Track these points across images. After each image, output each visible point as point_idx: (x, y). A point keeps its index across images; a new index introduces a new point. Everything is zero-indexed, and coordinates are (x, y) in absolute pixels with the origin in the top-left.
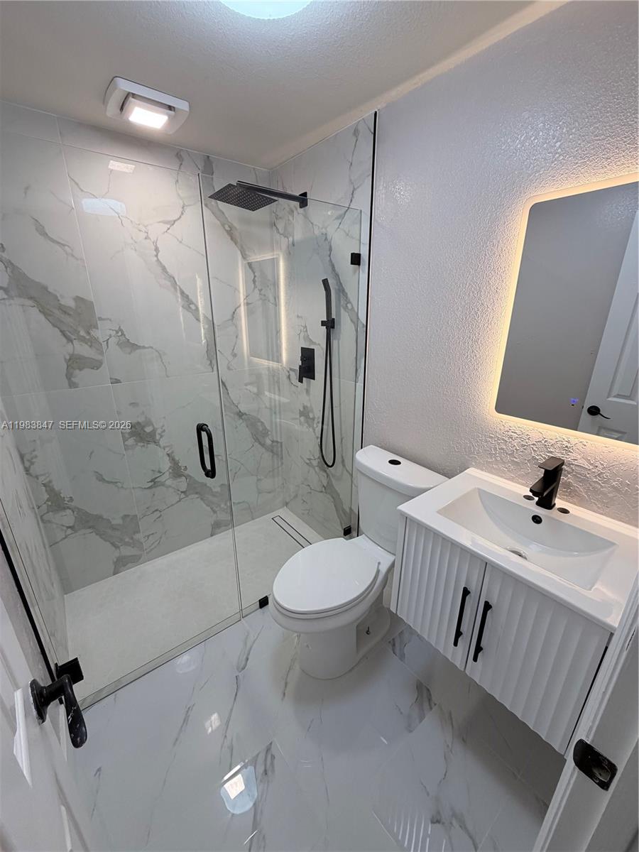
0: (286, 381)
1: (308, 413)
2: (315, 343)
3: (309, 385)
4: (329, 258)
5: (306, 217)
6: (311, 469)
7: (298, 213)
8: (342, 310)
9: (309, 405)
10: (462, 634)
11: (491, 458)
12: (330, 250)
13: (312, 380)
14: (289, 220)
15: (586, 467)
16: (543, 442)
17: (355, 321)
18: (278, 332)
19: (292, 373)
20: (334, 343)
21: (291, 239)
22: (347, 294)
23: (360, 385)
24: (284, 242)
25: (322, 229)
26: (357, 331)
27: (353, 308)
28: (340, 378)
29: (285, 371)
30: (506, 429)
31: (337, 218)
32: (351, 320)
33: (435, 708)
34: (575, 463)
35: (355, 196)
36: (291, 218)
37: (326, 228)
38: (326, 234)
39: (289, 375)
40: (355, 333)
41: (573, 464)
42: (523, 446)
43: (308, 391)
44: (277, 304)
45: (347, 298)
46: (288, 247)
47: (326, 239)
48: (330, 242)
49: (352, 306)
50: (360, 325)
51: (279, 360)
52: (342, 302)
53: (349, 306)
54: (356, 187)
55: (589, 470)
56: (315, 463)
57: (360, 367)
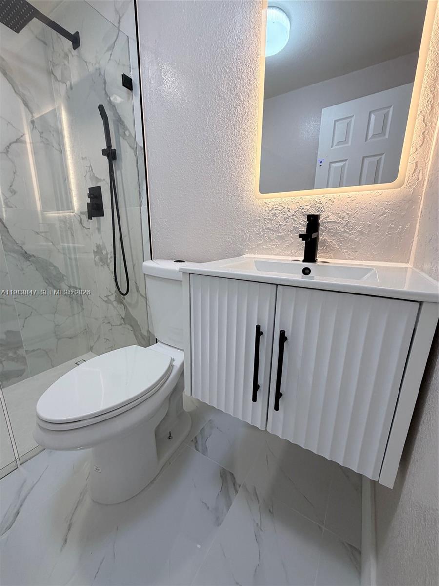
0: (79, 226)
1: (102, 251)
2: (101, 180)
3: (99, 223)
4: (104, 92)
5: (79, 56)
6: (110, 305)
7: (73, 56)
8: (121, 139)
9: (101, 243)
10: (259, 387)
11: (261, 240)
12: (105, 83)
13: (102, 218)
14: (65, 65)
15: (336, 221)
16: (300, 210)
17: (133, 146)
18: (66, 179)
19: (82, 216)
20: (117, 175)
21: (68, 83)
22: (124, 122)
23: (144, 207)
24: (63, 88)
25: (95, 64)
26: (136, 156)
27: (130, 134)
28: (126, 207)
29: (77, 216)
30: (270, 209)
31: (108, 50)
32: (130, 147)
33: (240, 490)
34: (328, 220)
35: (121, 24)
36: (66, 62)
37: (98, 63)
38: (100, 69)
39: (81, 220)
40: (135, 158)
41: (325, 222)
42: (285, 219)
43: (99, 229)
44: (62, 151)
45: (124, 126)
46: (67, 92)
47: (100, 74)
48: (104, 76)
49: (129, 132)
50: (139, 149)
51: (69, 207)
52: (121, 131)
53: (127, 133)
54: (121, 15)
55: (339, 222)
56: (112, 298)
57: (143, 190)
